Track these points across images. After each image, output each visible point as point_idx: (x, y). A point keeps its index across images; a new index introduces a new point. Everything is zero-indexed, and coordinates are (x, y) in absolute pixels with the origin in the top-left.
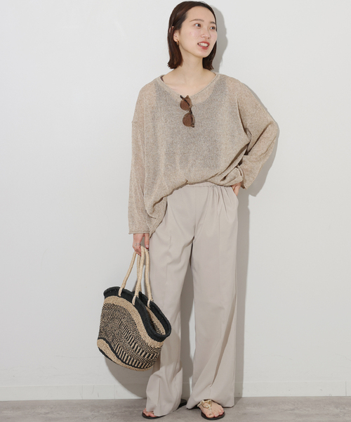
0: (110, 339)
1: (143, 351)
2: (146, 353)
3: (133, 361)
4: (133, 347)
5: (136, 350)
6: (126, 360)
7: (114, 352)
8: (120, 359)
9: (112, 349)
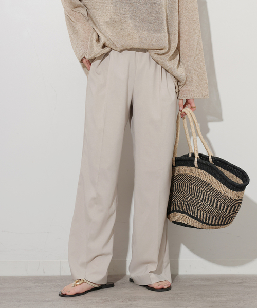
0: (185, 209)
1: (228, 206)
2: (232, 207)
3: (219, 220)
4: (216, 207)
5: (220, 209)
6: (212, 222)
7: (196, 219)
8: (205, 223)
9: (192, 217)
